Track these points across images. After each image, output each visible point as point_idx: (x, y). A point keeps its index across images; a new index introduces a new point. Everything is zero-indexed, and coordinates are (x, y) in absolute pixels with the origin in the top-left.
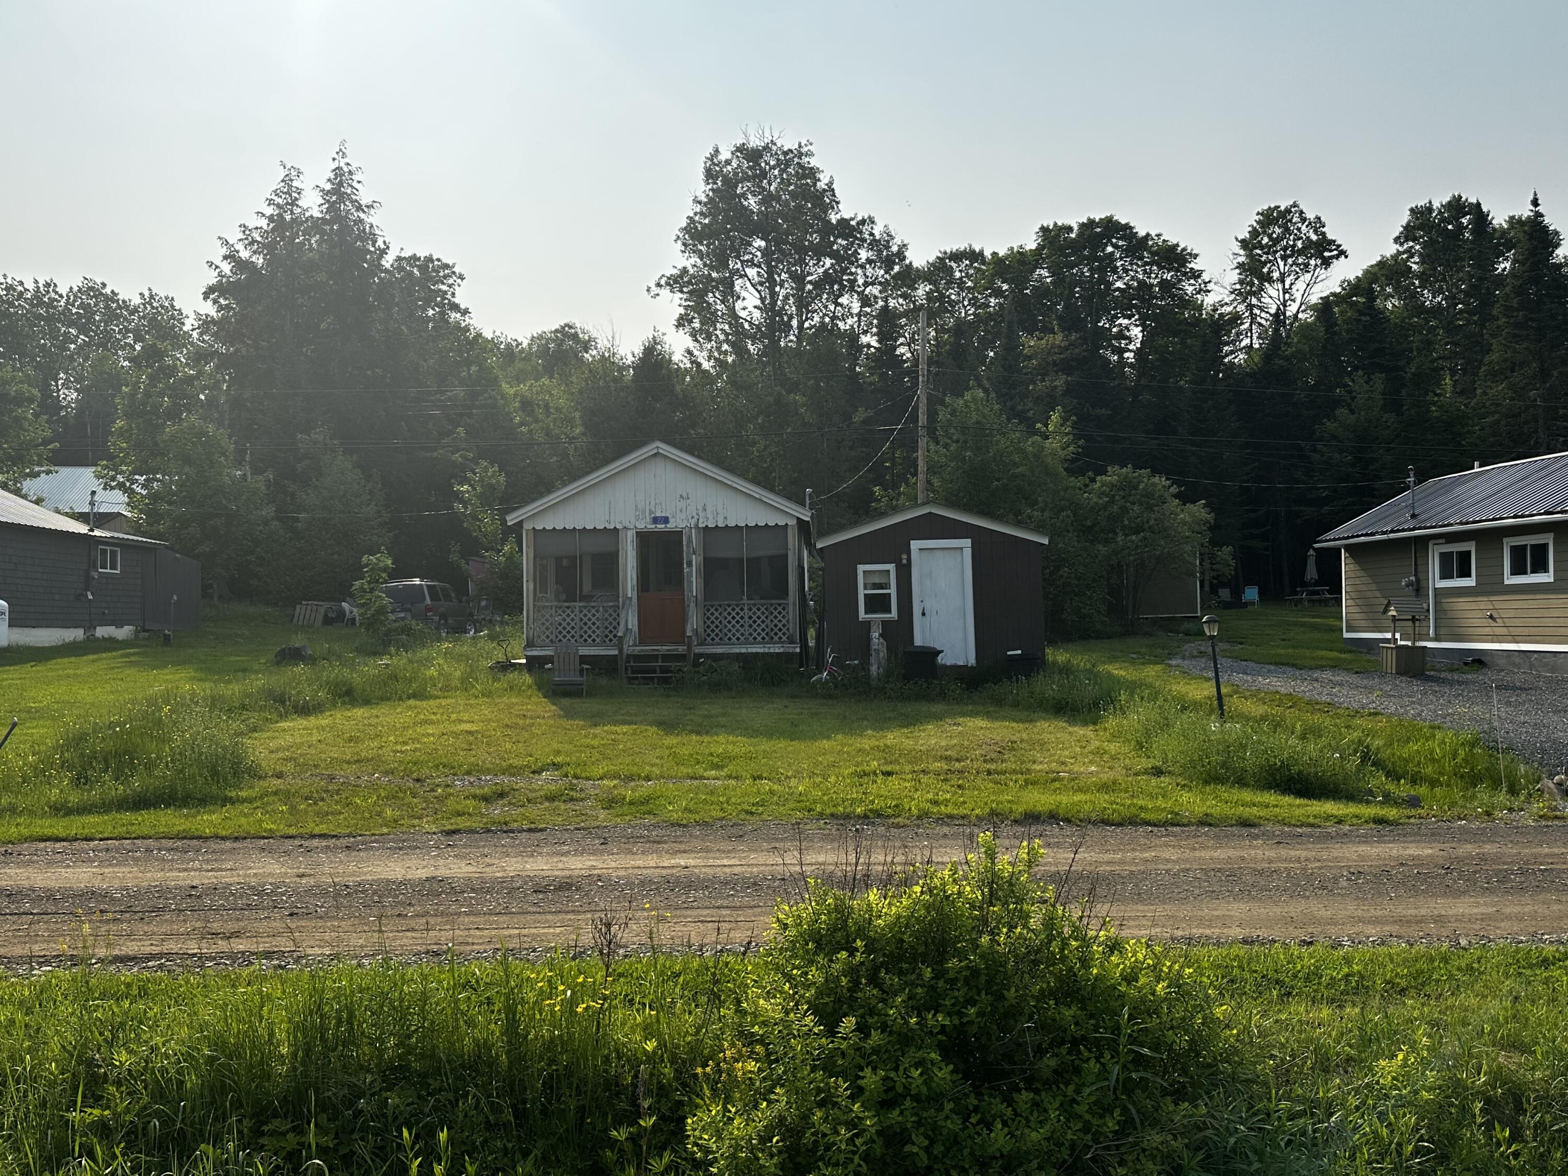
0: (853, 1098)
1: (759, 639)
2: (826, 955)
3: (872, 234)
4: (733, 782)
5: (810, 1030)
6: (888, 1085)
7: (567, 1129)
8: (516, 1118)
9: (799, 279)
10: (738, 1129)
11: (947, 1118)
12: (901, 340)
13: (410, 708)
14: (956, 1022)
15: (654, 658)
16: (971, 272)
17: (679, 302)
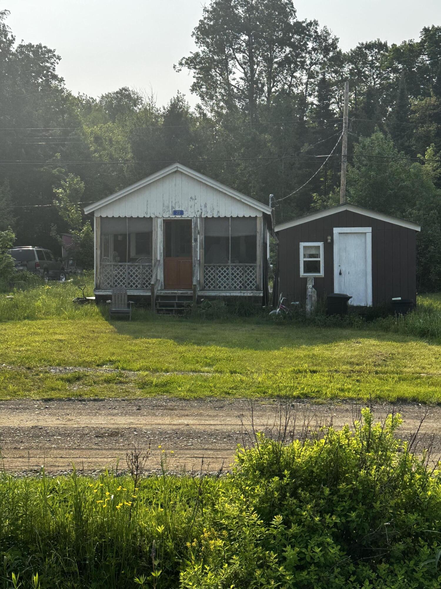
0: (279, 563)
1: (238, 287)
2: (266, 479)
3: (316, 32)
4: (217, 375)
5: (255, 523)
6: (301, 557)
7: (110, 577)
8: (80, 569)
9: (269, 61)
10: (210, 579)
11: (336, 577)
12: (333, 100)
13: (25, 325)
14: (344, 521)
15: (173, 297)
16: (379, 56)
17: (193, 74)
